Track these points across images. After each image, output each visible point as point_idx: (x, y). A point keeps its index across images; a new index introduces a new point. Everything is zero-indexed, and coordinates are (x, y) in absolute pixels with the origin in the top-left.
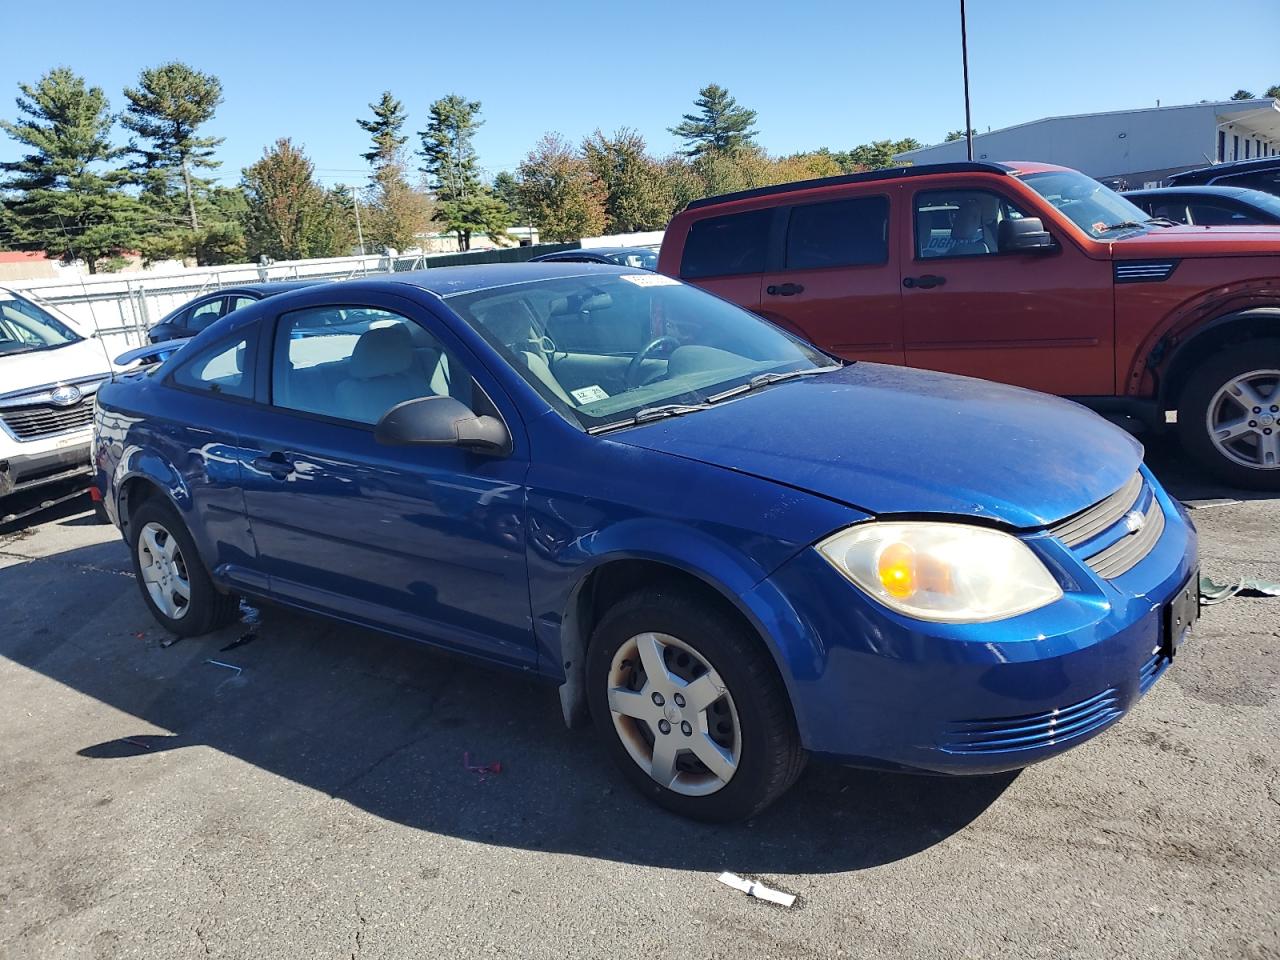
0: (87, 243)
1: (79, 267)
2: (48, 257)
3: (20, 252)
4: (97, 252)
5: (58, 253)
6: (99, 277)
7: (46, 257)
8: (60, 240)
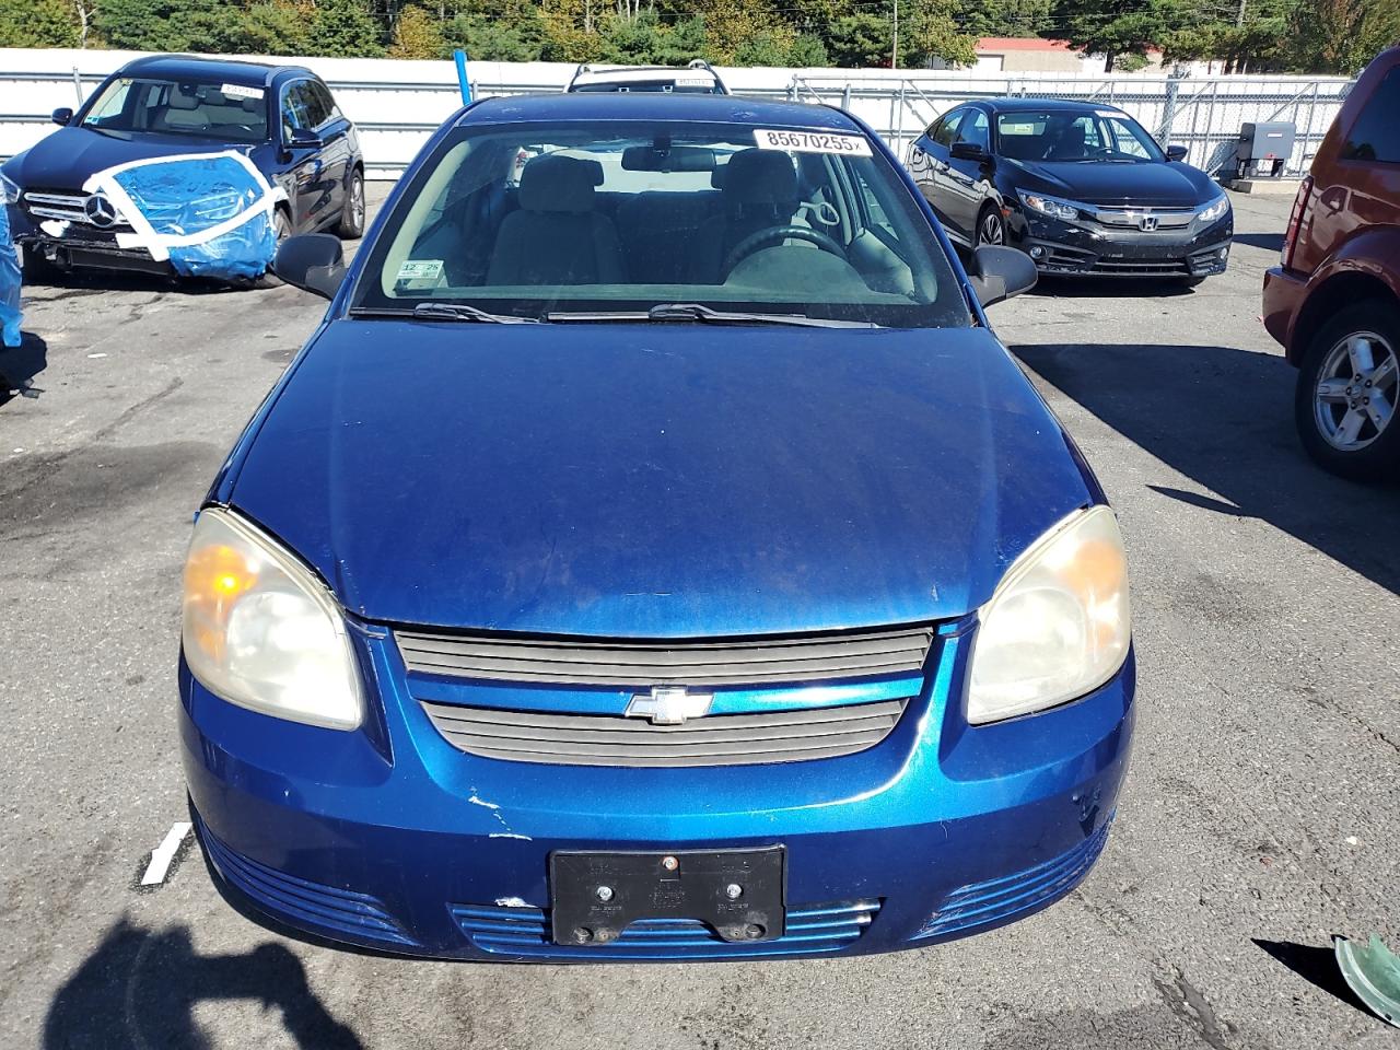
0: (1112, 34)
1: (1096, 64)
2: (1070, 47)
3: (1046, 40)
4: (1118, 46)
5: (1082, 43)
6: (1115, 74)
7: (1069, 47)
8: (1088, 28)
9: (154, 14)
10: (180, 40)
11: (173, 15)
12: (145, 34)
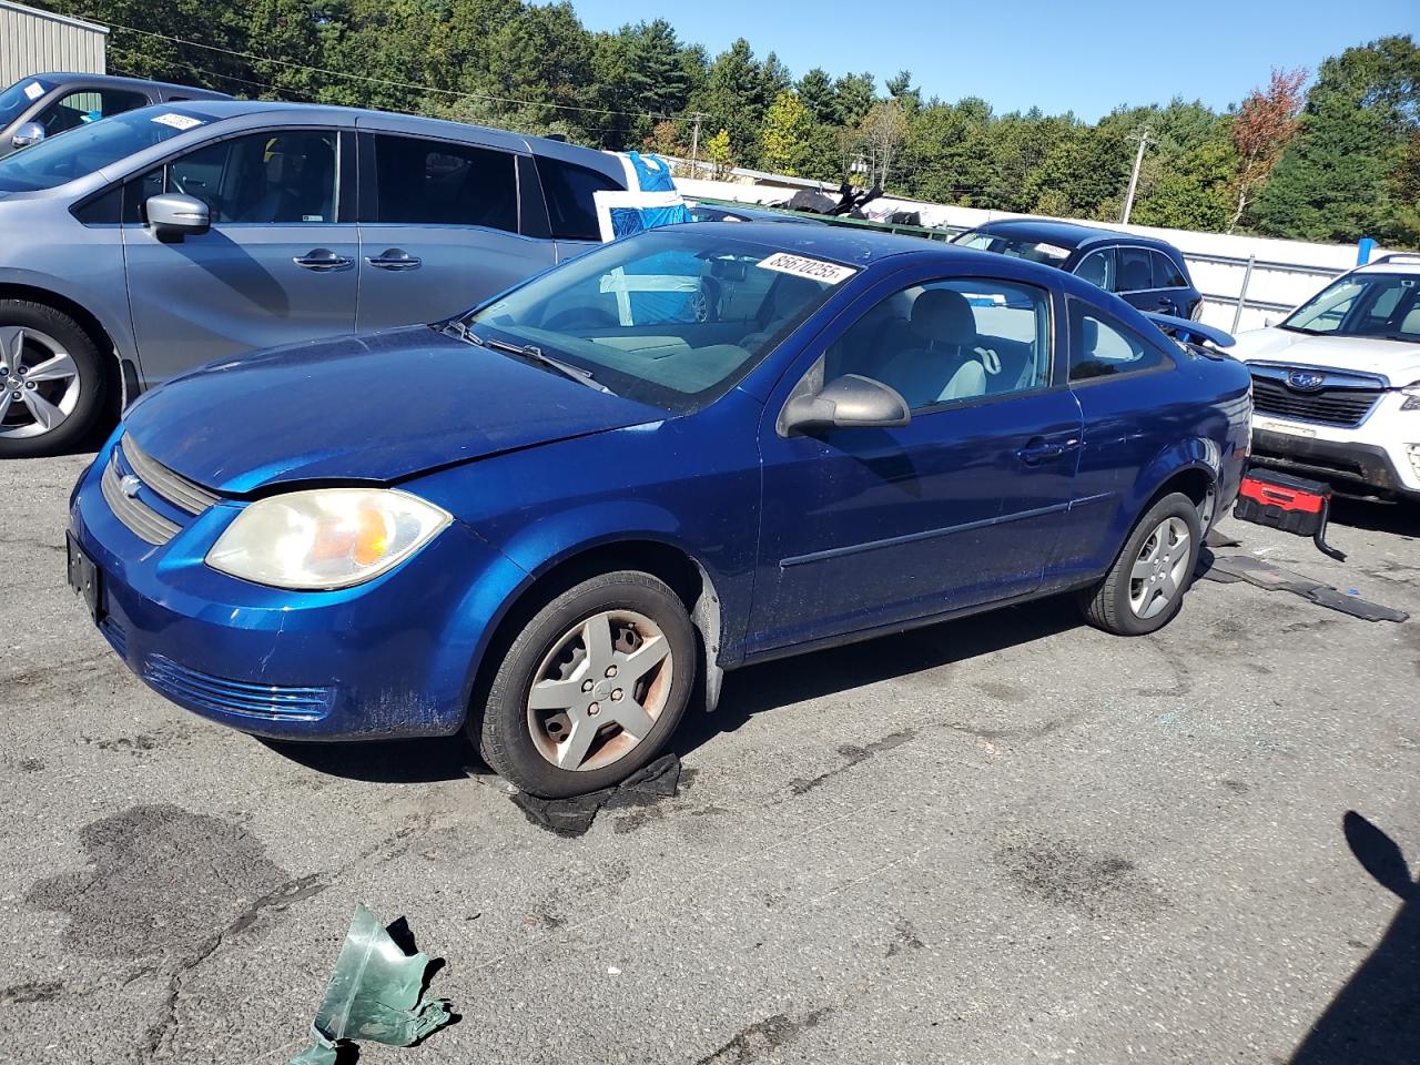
9: (1309, 203)
10: (1324, 230)
11: (1327, 205)
12: (1292, 221)
